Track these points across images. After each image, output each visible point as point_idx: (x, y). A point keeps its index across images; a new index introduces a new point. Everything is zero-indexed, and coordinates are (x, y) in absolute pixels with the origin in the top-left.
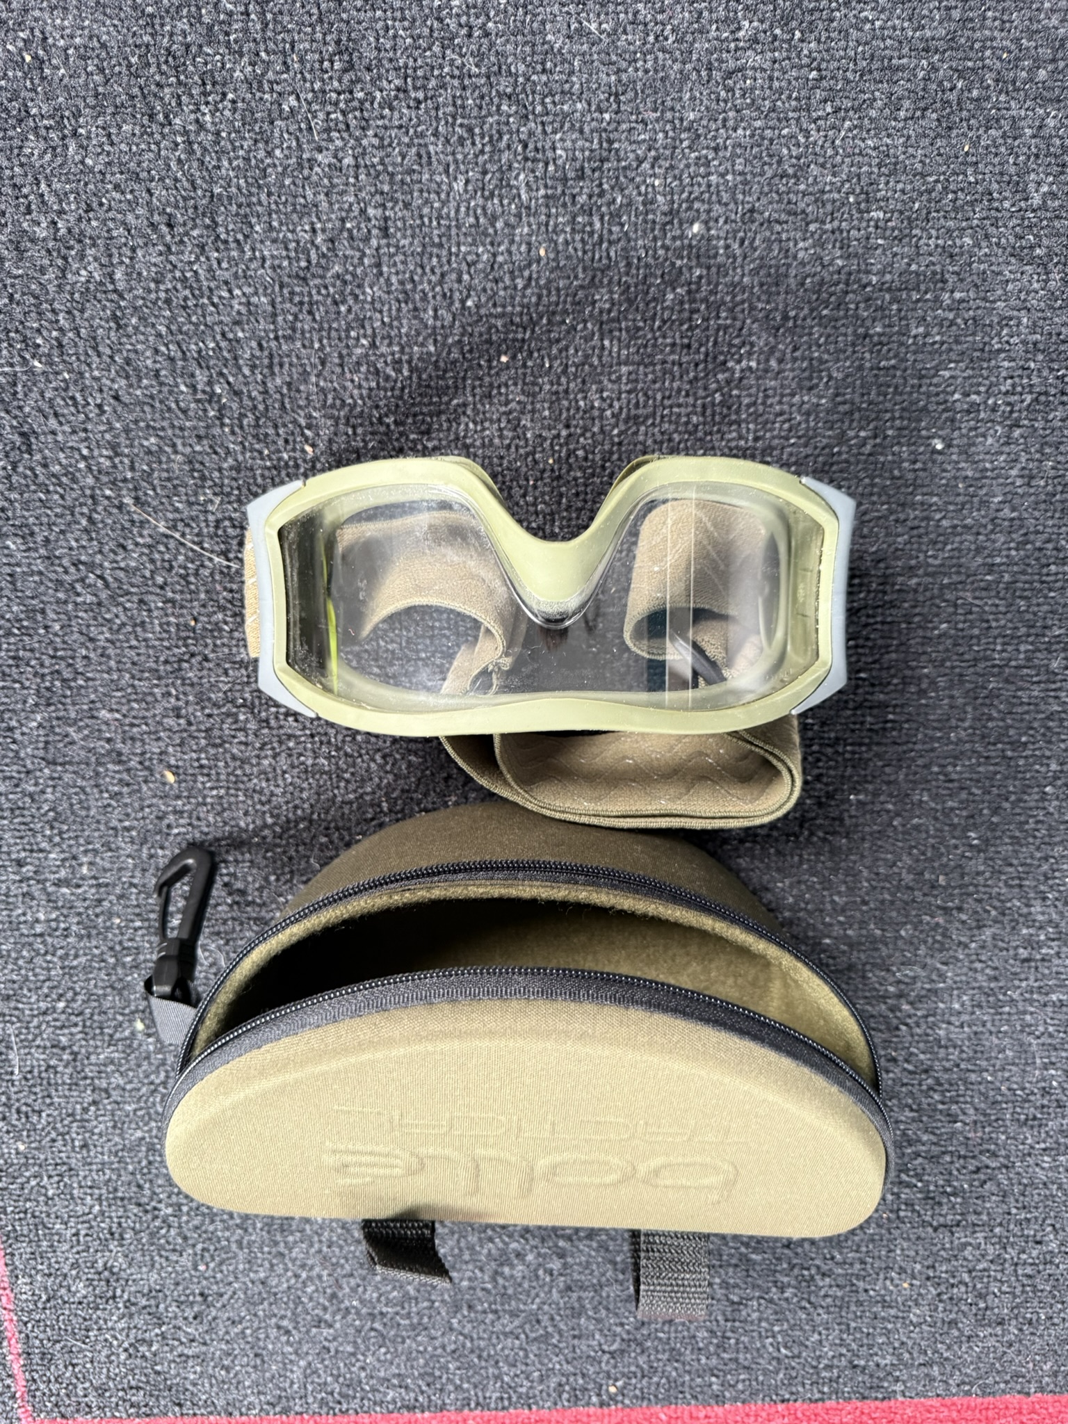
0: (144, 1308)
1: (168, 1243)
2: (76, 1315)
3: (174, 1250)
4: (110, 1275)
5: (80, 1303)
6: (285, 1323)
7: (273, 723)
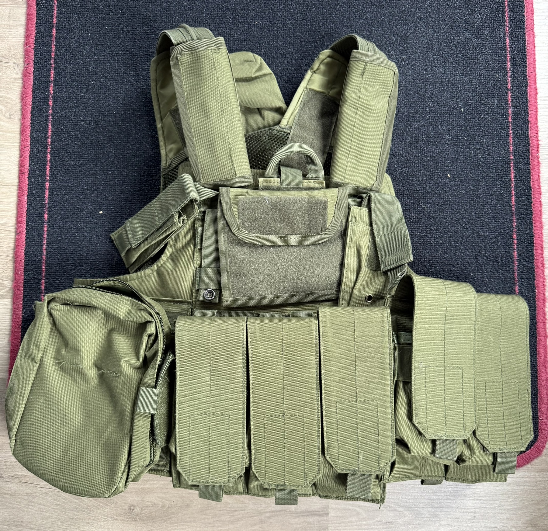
0: (469, 25)
1: (460, 45)
2: (488, 24)
3: (459, 43)
4: (477, 36)
5: (487, 27)
6: (430, 19)
7: (423, 189)
